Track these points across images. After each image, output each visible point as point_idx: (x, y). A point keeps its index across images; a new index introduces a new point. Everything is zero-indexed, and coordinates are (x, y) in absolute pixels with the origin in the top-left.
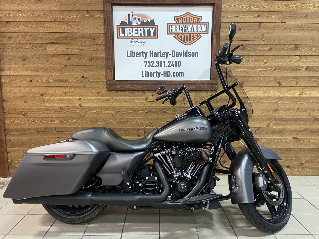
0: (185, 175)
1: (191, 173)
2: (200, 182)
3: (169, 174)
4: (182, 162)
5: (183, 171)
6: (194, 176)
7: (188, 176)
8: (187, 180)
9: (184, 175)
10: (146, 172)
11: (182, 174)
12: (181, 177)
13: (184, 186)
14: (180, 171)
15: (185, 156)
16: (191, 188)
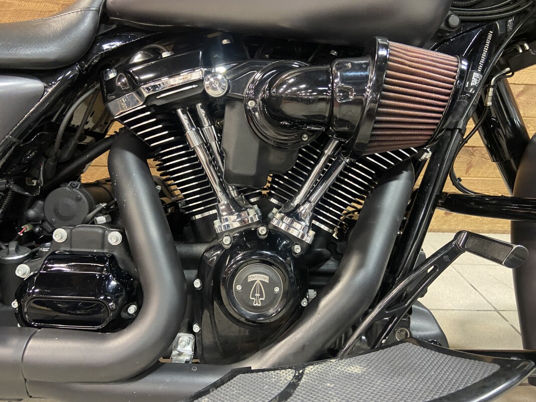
0: (279, 221)
1: (316, 213)
2: (361, 265)
3: (198, 217)
4: (264, 148)
5: (273, 201)
6: (326, 228)
7: (297, 230)
8: (288, 250)
9: (274, 222)
10: (71, 202)
11: (265, 220)
12: (256, 230)
13: (269, 286)
14: (253, 204)
15: (279, 99)
16: (312, 293)
